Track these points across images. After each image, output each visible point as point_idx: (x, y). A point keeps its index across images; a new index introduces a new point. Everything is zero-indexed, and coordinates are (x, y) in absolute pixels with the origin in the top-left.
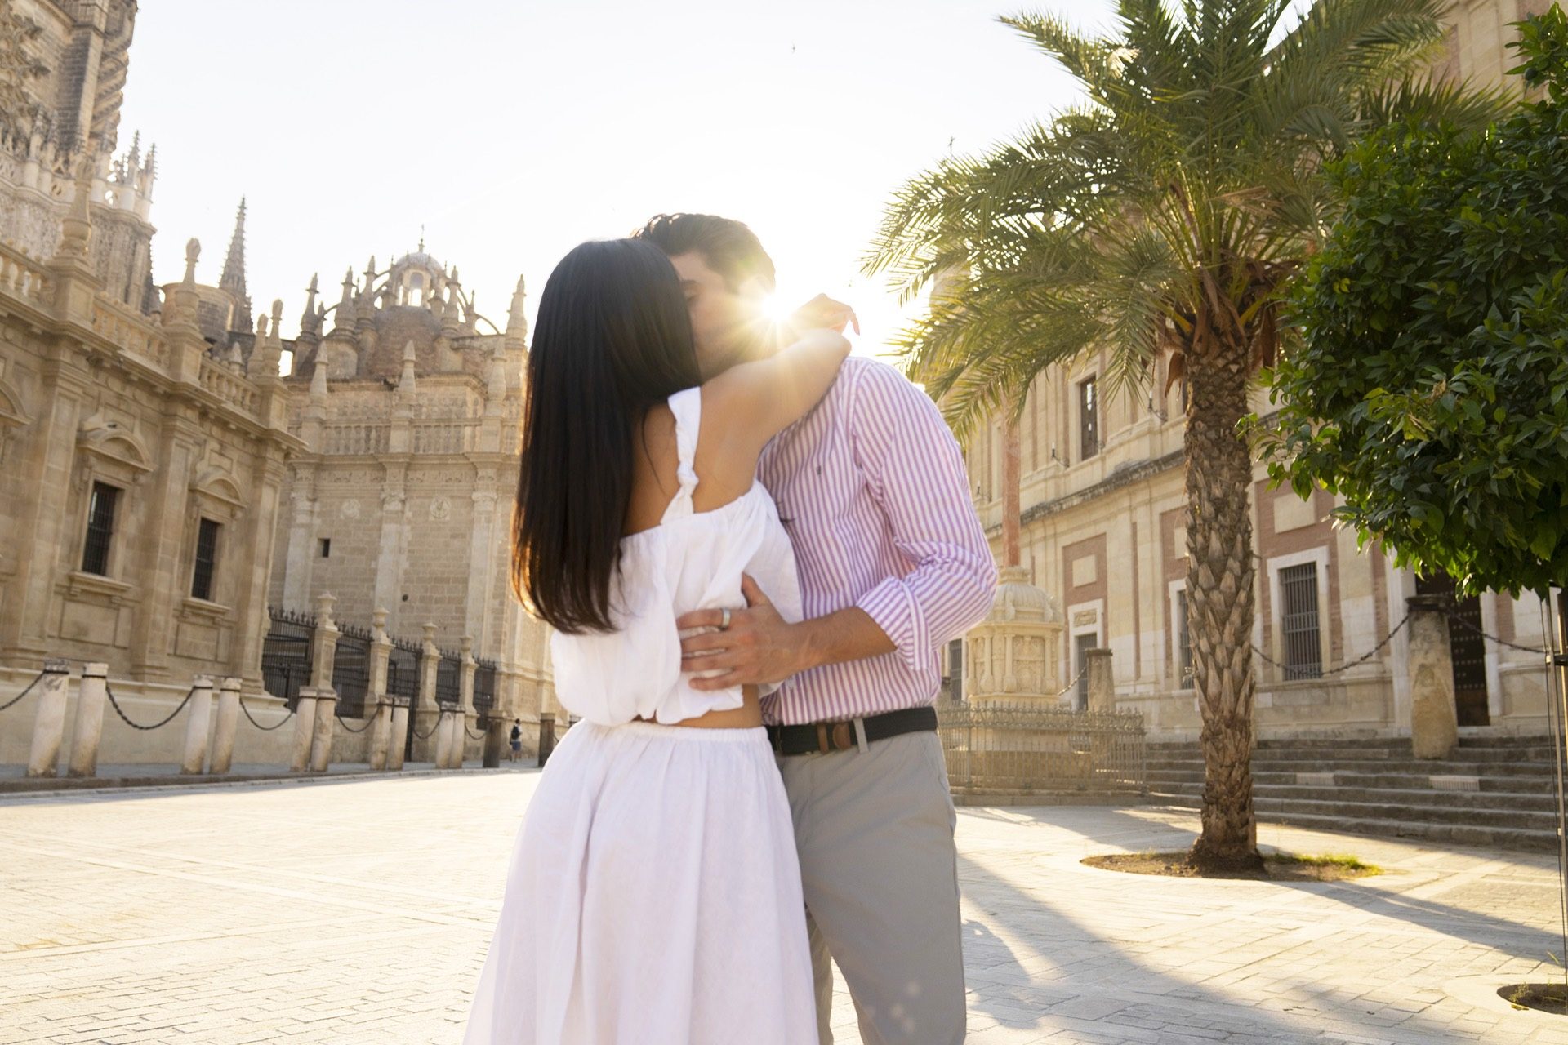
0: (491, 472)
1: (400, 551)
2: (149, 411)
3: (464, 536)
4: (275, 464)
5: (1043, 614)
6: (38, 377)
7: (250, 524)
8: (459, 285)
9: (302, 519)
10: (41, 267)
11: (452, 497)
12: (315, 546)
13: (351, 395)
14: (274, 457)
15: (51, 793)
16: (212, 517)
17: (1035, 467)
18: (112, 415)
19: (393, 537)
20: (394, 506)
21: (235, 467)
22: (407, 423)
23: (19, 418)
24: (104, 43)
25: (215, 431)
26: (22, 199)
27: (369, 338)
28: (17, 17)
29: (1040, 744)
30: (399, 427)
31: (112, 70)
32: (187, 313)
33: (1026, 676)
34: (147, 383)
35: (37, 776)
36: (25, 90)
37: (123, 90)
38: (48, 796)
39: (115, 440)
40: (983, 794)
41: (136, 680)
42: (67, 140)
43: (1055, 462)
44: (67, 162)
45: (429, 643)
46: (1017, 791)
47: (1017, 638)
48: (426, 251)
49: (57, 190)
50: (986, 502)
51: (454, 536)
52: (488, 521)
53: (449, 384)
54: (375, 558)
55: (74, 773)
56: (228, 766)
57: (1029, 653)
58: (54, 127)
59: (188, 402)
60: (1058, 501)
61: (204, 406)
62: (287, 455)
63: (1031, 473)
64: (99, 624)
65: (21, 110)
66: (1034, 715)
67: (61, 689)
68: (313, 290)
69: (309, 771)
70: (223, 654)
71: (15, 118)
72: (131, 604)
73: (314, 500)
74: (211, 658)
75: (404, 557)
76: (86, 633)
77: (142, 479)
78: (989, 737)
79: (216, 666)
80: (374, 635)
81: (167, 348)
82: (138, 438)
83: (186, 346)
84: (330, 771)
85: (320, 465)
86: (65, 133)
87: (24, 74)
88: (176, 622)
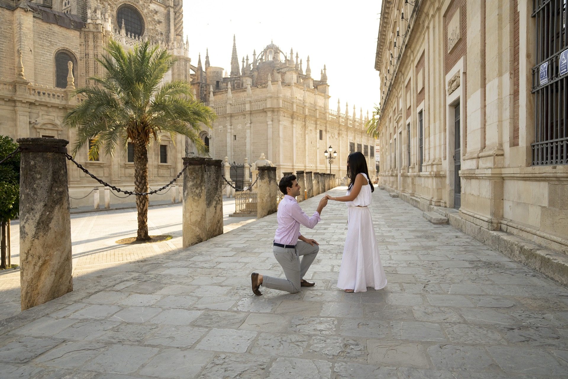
0: (270, 113)
3: (266, 131)
7: (175, 144)
9: (229, 131)
12: (233, 137)
16: (163, 144)
19: (249, 134)
20: (248, 125)
22: (249, 102)
24: (174, 9)
27: (255, 74)
28: (151, 10)
30: (247, 103)
31: (178, 16)
35: (95, 209)
36: (157, 29)
37: (183, 20)
42: (168, 39)
44: (168, 46)
48: (273, 43)
54: (246, 139)
55: (104, 208)
58: (164, 37)
65: (157, 34)
67: (97, 192)
68: (243, 61)
70: (173, 175)
71: (156, 37)
73: (231, 125)
75: (252, 138)
85: (231, 116)
86: (167, 37)
87: (156, 25)
88: (157, 169)
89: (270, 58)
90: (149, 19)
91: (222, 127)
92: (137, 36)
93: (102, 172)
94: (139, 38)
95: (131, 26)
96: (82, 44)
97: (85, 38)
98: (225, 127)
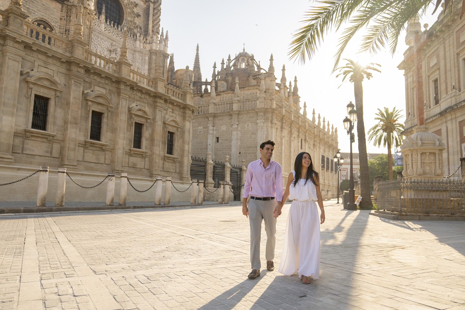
0: (262, 114)
1: (238, 139)
2: (150, 101)
3: (255, 134)
4: (189, 114)
5: (435, 144)
6: (116, 93)
7: (183, 132)
8: (254, 60)
9: (211, 132)
10: (115, 62)
11: (251, 122)
12: (215, 139)
13: (225, 96)
14: (188, 112)
15: (110, 210)
16: (171, 131)
17: (447, 93)
18: (138, 103)
19: (235, 135)
20: (235, 126)
21: (177, 116)
22: (237, 101)
23: (111, 105)
24: (154, 5)
25: (170, 106)
26: (136, 51)
27: (230, 79)
28: (132, 2)
29: (434, 196)
30: (235, 103)
31: (157, 12)
32: (159, 72)
33: (427, 169)
34: (148, 93)
35: (108, 205)
36: (135, 21)
37: (160, 17)
38: (108, 211)
39: (140, 110)
40: (406, 215)
41: (151, 178)
42: (146, 33)
43: (454, 90)
44: (146, 39)
45: (244, 166)
46: (422, 214)
47: (422, 154)
48: (245, 51)
49: (144, 47)
50: (428, 108)
51: (252, 134)
52: (262, 129)
53: (252, 89)
54: (231, 142)
55: (120, 205)
56: (169, 202)
57: (428, 159)
58: (142, 30)
59: (160, 98)
60: (456, 105)
61: (165, 98)
62: (193, 112)
63: (445, 96)
64: (140, 163)
65: (135, 27)
66: (429, 184)
67: (113, 180)
68: (215, 67)
69: (195, 205)
70: (178, 171)
71: (133, 30)
72: (148, 157)
73: (214, 126)
74: (174, 171)
75: (239, 141)
76: (136, 165)
77: (149, 121)
78: (413, 193)
79: (176, 174)
80: (225, 164)
81: (154, 83)
82: (147, 109)
83: (159, 82)
84: (203, 204)
85: (215, 116)
86: (146, 32)
87: (135, 17)
88: (162, 161)
89: (243, 66)
90: (129, 10)
91: (202, 127)
92: (116, 24)
93: (103, 157)
94: (118, 28)
95: (110, 15)
96: (63, 18)
97: (67, 12)
98: (206, 128)
